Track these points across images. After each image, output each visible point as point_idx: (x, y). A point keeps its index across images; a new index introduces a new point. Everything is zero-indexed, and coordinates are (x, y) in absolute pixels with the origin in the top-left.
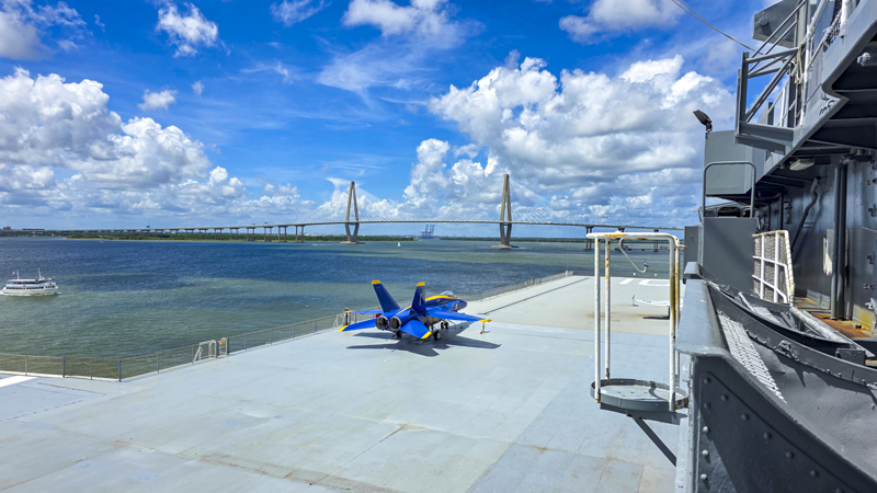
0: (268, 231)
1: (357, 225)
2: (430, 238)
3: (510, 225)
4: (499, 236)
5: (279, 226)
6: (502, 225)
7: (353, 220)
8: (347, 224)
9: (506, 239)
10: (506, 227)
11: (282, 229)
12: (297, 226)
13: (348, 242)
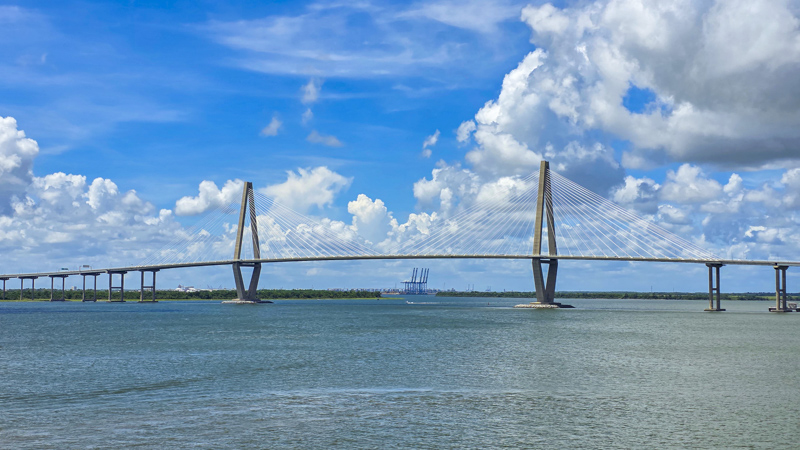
0: (90, 281)
1: (257, 266)
2: (421, 292)
3: (553, 263)
4: (533, 290)
5: (111, 272)
6: (537, 261)
7: (248, 255)
8: (238, 265)
9: (547, 292)
10: (545, 267)
11: (117, 277)
12: (143, 270)
13: (237, 301)
